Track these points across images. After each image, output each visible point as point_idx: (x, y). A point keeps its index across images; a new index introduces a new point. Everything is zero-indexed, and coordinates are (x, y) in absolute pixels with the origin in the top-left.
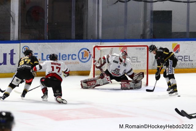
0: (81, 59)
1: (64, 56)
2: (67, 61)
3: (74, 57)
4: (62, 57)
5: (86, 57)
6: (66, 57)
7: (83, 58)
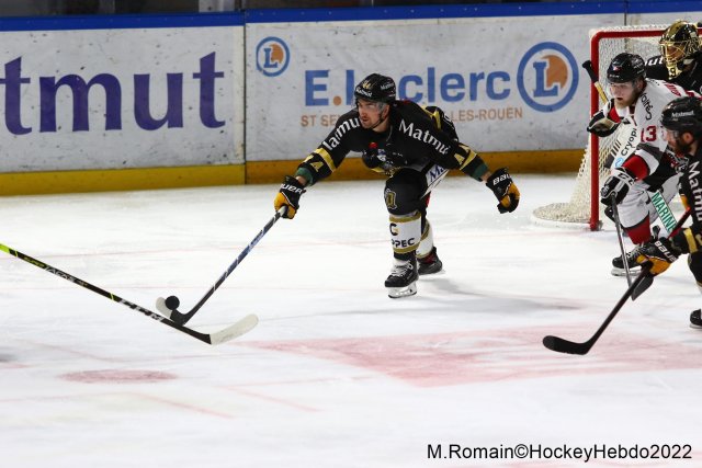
0: (531, 94)
1: (451, 82)
2: (466, 103)
3: (499, 85)
4: (444, 86)
5: (559, 84)
6: (461, 84)
7: (540, 91)
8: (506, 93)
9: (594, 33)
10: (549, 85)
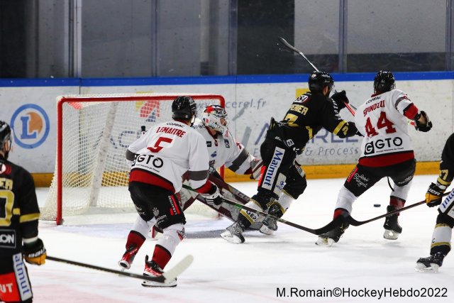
0: (19, 137)
7: (25, 135)
9: (59, 98)
10: (31, 131)
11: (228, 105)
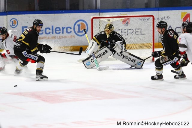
0: (77, 32)
2: (61, 34)
3: (69, 30)
6: (60, 30)
7: (79, 31)
8: (71, 32)
9: (92, 17)
10: (81, 30)
11: (155, 19)
